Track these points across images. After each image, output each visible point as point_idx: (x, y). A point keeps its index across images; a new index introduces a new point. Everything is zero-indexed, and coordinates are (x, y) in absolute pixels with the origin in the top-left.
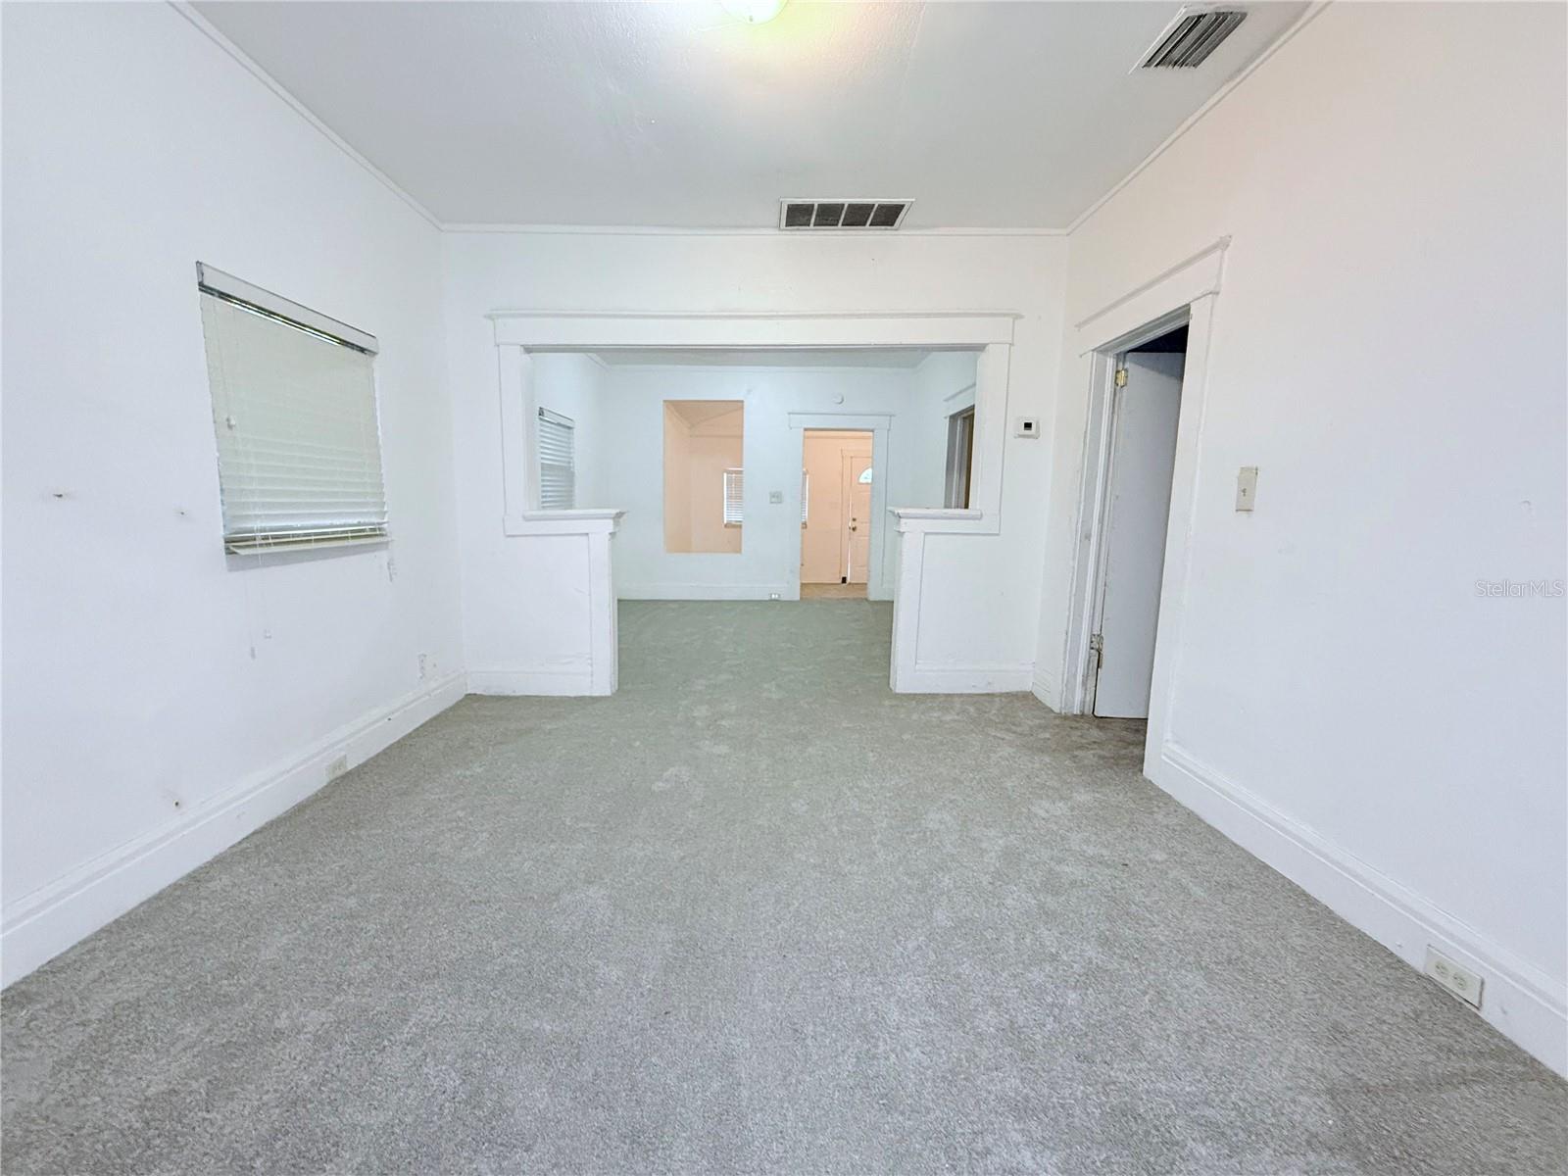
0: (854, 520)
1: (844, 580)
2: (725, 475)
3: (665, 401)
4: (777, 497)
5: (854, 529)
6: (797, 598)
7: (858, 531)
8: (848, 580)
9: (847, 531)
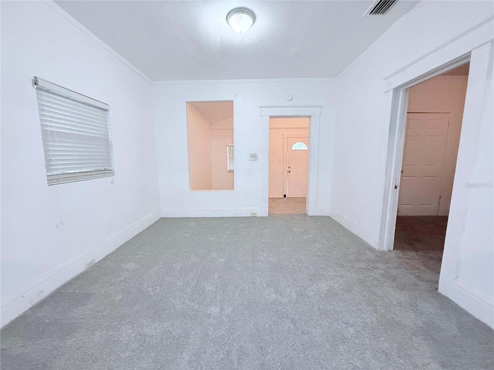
0: (289, 167)
1: (285, 196)
2: (228, 147)
3: (187, 102)
4: (254, 157)
5: (289, 172)
6: (266, 215)
7: (291, 173)
8: (287, 196)
9: (286, 173)
